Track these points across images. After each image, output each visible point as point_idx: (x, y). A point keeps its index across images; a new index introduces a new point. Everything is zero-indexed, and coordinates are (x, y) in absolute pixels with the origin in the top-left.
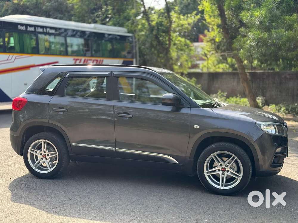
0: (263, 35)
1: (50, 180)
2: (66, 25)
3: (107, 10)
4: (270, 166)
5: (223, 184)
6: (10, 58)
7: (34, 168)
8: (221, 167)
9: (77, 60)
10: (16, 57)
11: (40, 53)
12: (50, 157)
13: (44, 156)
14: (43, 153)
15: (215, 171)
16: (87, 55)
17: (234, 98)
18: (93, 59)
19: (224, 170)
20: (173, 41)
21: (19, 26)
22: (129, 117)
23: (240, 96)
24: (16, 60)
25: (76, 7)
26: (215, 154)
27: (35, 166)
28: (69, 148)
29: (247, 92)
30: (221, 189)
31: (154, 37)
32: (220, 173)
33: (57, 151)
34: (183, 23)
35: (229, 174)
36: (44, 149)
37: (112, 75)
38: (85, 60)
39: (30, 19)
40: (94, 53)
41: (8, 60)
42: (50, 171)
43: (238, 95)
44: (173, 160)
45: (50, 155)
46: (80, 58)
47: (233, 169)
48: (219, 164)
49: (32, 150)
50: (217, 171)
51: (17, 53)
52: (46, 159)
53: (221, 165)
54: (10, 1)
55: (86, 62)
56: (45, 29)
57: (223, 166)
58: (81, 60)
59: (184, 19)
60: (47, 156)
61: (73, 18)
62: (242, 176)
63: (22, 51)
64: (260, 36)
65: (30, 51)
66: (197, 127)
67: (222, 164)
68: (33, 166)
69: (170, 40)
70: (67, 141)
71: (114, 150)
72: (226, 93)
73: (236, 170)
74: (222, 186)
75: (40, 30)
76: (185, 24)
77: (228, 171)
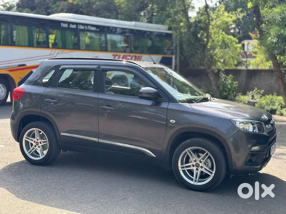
0: (283, 31)
1: (40, 167)
2: (107, 23)
3: (152, 9)
4: (244, 164)
5: (196, 179)
6: (52, 53)
7: (28, 155)
8: (196, 163)
9: (116, 55)
10: (58, 52)
11: (81, 48)
12: (42, 144)
13: (37, 143)
14: (36, 141)
15: (190, 166)
16: (127, 51)
17: (270, 96)
18: (132, 55)
19: (198, 165)
20: (211, 38)
21: (62, 24)
22: (112, 110)
23: (276, 94)
24: (58, 55)
25: (123, 6)
26: (189, 149)
27: (29, 153)
28: (58, 138)
29: (282, 91)
30: (194, 184)
31: (192, 34)
32: (195, 168)
33: (47, 140)
34: (228, 21)
35: (203, 170)
36: (37, 137)
37: (99, 69)
38: (124, 56)
39: (73, 17)
40: (133, 49)
41: (50, 55)
42: (41, 158)
43: (275, 93)
44: (150, 153)
45: (42, 143)
46: (119, 54)
47: (207, 166)
48: (193, 160)
49: (26, 138)
50: (192, 166)
51: (59, 48)
52: (39, 147)
53: (195, 161)
54: (66, 1)
55: (124, 57)
56: (86, 27)
57: (197, 162)
58: (120, 56)
59: (228, 16)
60: (39, 144)
61: (119, 16)
62: (214, 173)
63: (64, 47)
64: (279, 33)
65: (71, 47)
66: (173, 121)
67: (197, 160)
68: (27, 152)
69: (208, 37)
70: (56, 131)
71: (97, 141)
72: (263, 91)
73: (210, 167)
74: (196, 181)
75: (82, 27)
76: (230, 21)
77: (202, 167)
